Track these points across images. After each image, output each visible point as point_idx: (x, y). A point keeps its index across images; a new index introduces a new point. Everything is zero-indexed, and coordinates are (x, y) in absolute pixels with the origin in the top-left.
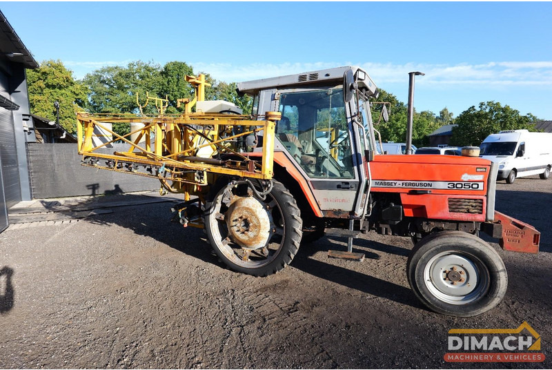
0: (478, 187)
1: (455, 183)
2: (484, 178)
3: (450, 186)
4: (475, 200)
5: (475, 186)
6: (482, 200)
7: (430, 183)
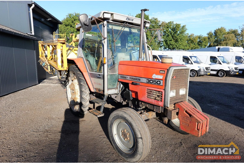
0: (160, 84)
1: (150, 79)
2: (163, 77)
3: (147, 81)
4: (159, 92)
5: (159, 83)
6: (162, 92)
7: (140, 78)
